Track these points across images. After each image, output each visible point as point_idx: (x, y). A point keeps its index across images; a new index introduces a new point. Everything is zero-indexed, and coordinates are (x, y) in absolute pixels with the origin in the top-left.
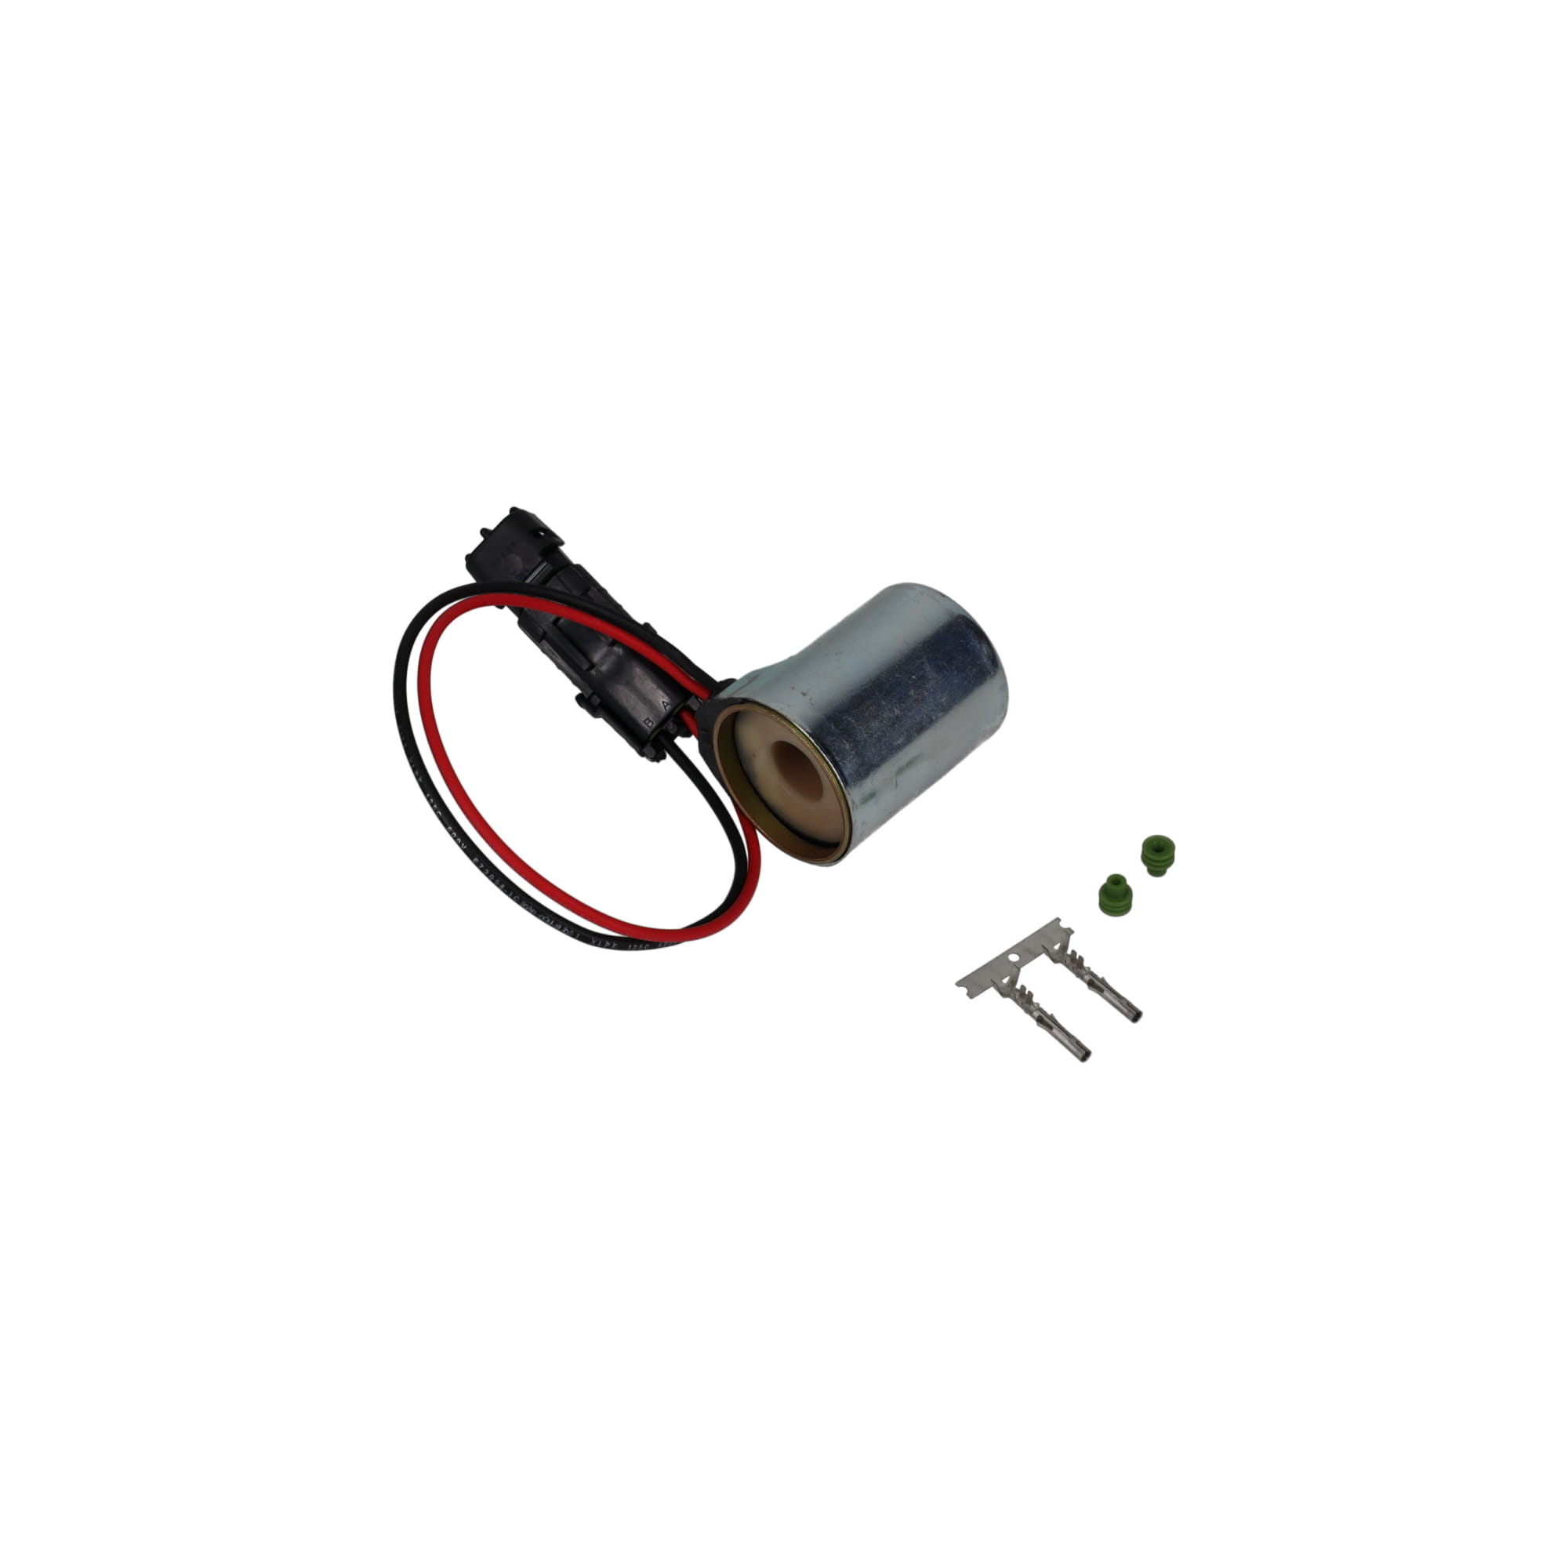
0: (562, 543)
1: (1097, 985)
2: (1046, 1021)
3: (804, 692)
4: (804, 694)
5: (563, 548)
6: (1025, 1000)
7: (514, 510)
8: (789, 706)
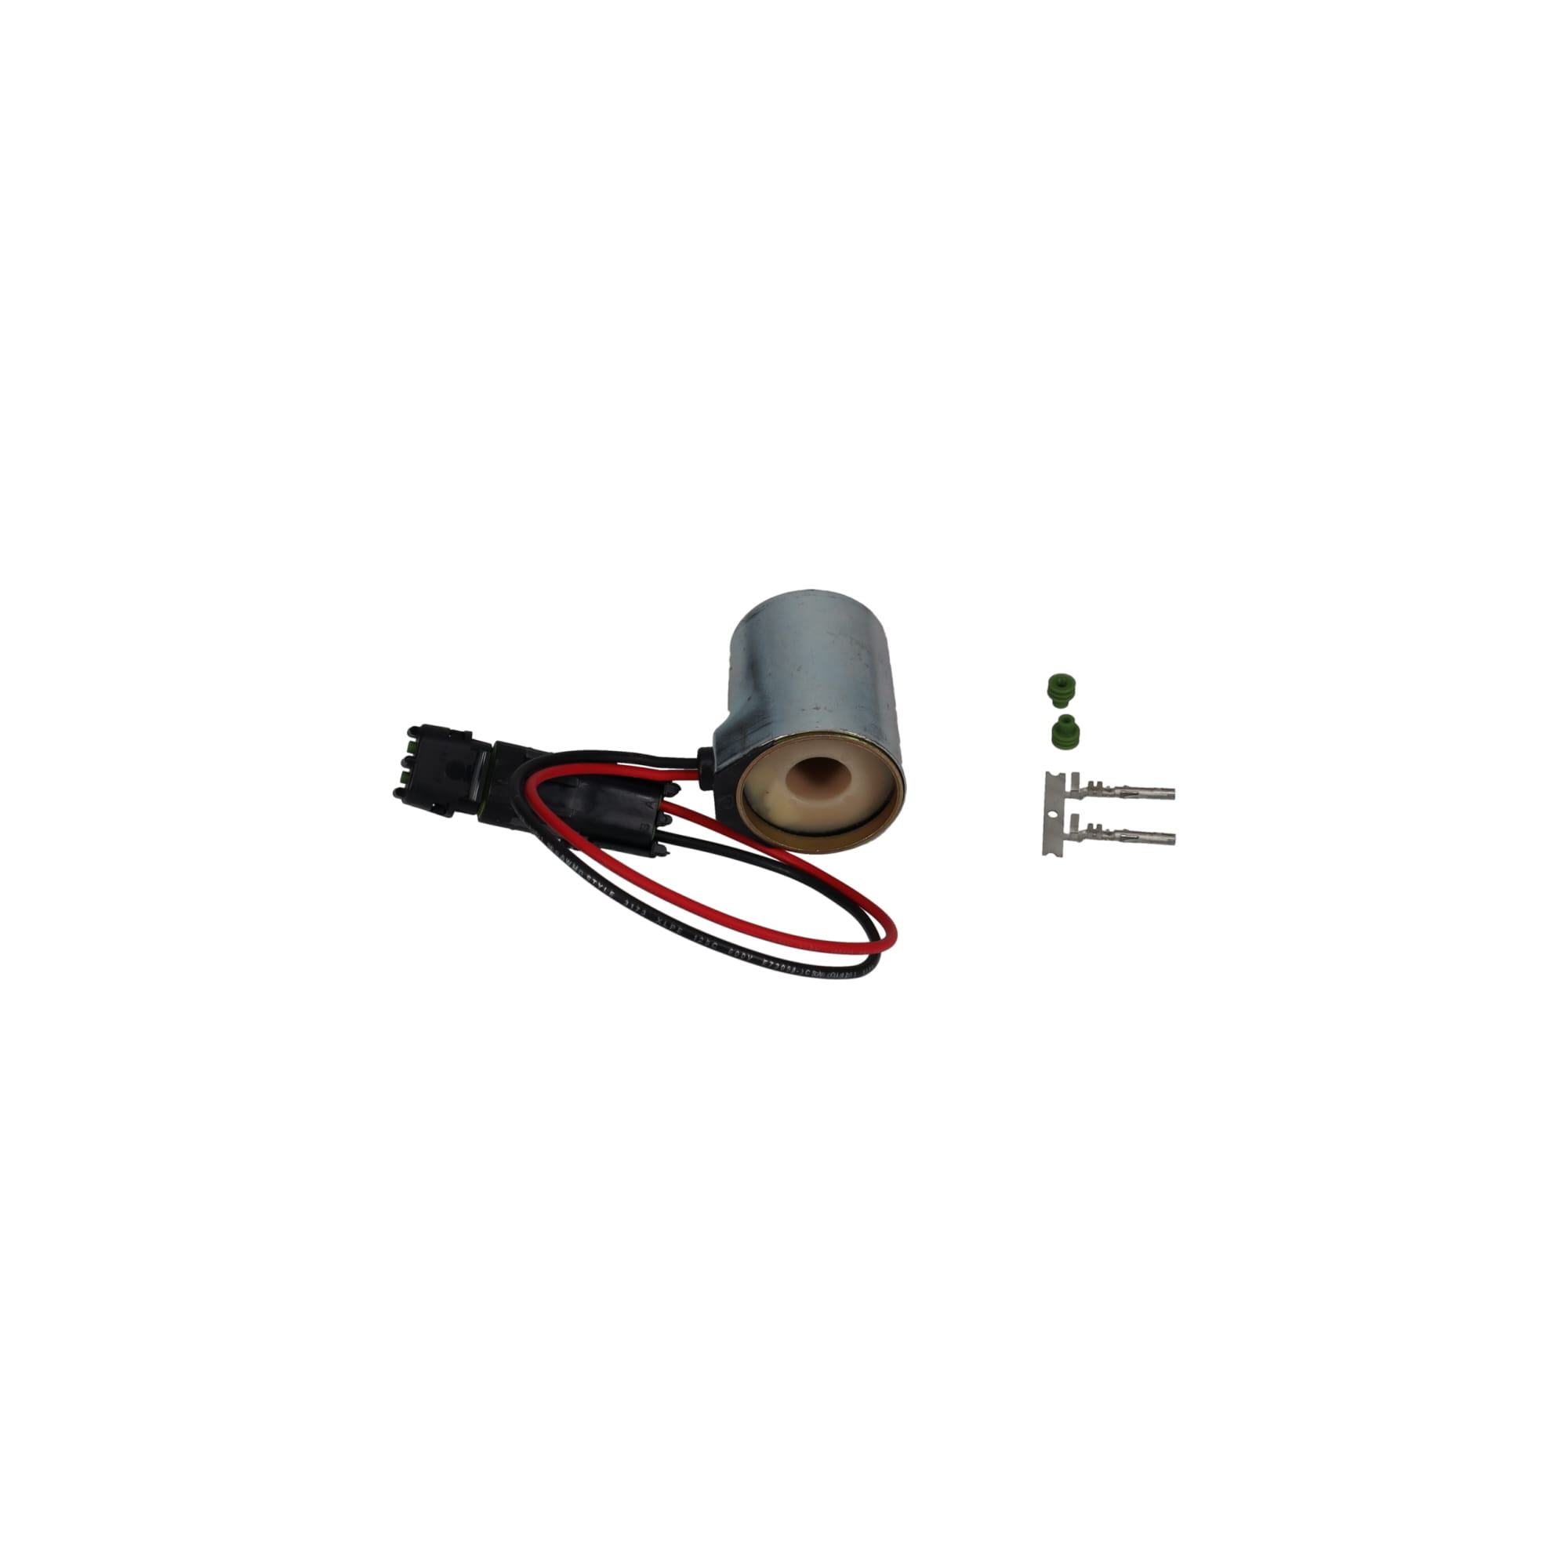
0: (470, 734)
1: (1127, 793)
2: (1127, 836)
3: (815, 706)
4: (817, 708)
5: (474, 737)
6: (1096, 833)
7: (413, 731)
8: (818, 722)
